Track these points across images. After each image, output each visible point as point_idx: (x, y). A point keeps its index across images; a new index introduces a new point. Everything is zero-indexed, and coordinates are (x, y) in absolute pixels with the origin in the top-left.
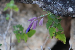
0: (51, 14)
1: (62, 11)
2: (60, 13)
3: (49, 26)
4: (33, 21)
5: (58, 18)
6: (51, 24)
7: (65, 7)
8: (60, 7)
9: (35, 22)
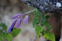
0: (37, 11)
1: (49, 6)
2: (47, 9)
3: (35, 24)
4: (16, 19)
5: (45, 15)
6: (37, 22)
7: (53, 2)
8: (47, 2)
9: (19, 20)
